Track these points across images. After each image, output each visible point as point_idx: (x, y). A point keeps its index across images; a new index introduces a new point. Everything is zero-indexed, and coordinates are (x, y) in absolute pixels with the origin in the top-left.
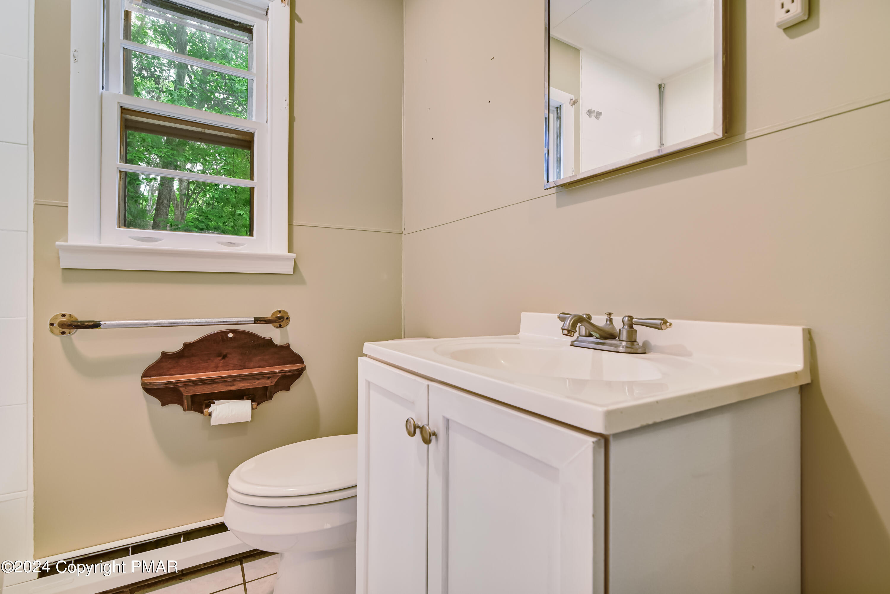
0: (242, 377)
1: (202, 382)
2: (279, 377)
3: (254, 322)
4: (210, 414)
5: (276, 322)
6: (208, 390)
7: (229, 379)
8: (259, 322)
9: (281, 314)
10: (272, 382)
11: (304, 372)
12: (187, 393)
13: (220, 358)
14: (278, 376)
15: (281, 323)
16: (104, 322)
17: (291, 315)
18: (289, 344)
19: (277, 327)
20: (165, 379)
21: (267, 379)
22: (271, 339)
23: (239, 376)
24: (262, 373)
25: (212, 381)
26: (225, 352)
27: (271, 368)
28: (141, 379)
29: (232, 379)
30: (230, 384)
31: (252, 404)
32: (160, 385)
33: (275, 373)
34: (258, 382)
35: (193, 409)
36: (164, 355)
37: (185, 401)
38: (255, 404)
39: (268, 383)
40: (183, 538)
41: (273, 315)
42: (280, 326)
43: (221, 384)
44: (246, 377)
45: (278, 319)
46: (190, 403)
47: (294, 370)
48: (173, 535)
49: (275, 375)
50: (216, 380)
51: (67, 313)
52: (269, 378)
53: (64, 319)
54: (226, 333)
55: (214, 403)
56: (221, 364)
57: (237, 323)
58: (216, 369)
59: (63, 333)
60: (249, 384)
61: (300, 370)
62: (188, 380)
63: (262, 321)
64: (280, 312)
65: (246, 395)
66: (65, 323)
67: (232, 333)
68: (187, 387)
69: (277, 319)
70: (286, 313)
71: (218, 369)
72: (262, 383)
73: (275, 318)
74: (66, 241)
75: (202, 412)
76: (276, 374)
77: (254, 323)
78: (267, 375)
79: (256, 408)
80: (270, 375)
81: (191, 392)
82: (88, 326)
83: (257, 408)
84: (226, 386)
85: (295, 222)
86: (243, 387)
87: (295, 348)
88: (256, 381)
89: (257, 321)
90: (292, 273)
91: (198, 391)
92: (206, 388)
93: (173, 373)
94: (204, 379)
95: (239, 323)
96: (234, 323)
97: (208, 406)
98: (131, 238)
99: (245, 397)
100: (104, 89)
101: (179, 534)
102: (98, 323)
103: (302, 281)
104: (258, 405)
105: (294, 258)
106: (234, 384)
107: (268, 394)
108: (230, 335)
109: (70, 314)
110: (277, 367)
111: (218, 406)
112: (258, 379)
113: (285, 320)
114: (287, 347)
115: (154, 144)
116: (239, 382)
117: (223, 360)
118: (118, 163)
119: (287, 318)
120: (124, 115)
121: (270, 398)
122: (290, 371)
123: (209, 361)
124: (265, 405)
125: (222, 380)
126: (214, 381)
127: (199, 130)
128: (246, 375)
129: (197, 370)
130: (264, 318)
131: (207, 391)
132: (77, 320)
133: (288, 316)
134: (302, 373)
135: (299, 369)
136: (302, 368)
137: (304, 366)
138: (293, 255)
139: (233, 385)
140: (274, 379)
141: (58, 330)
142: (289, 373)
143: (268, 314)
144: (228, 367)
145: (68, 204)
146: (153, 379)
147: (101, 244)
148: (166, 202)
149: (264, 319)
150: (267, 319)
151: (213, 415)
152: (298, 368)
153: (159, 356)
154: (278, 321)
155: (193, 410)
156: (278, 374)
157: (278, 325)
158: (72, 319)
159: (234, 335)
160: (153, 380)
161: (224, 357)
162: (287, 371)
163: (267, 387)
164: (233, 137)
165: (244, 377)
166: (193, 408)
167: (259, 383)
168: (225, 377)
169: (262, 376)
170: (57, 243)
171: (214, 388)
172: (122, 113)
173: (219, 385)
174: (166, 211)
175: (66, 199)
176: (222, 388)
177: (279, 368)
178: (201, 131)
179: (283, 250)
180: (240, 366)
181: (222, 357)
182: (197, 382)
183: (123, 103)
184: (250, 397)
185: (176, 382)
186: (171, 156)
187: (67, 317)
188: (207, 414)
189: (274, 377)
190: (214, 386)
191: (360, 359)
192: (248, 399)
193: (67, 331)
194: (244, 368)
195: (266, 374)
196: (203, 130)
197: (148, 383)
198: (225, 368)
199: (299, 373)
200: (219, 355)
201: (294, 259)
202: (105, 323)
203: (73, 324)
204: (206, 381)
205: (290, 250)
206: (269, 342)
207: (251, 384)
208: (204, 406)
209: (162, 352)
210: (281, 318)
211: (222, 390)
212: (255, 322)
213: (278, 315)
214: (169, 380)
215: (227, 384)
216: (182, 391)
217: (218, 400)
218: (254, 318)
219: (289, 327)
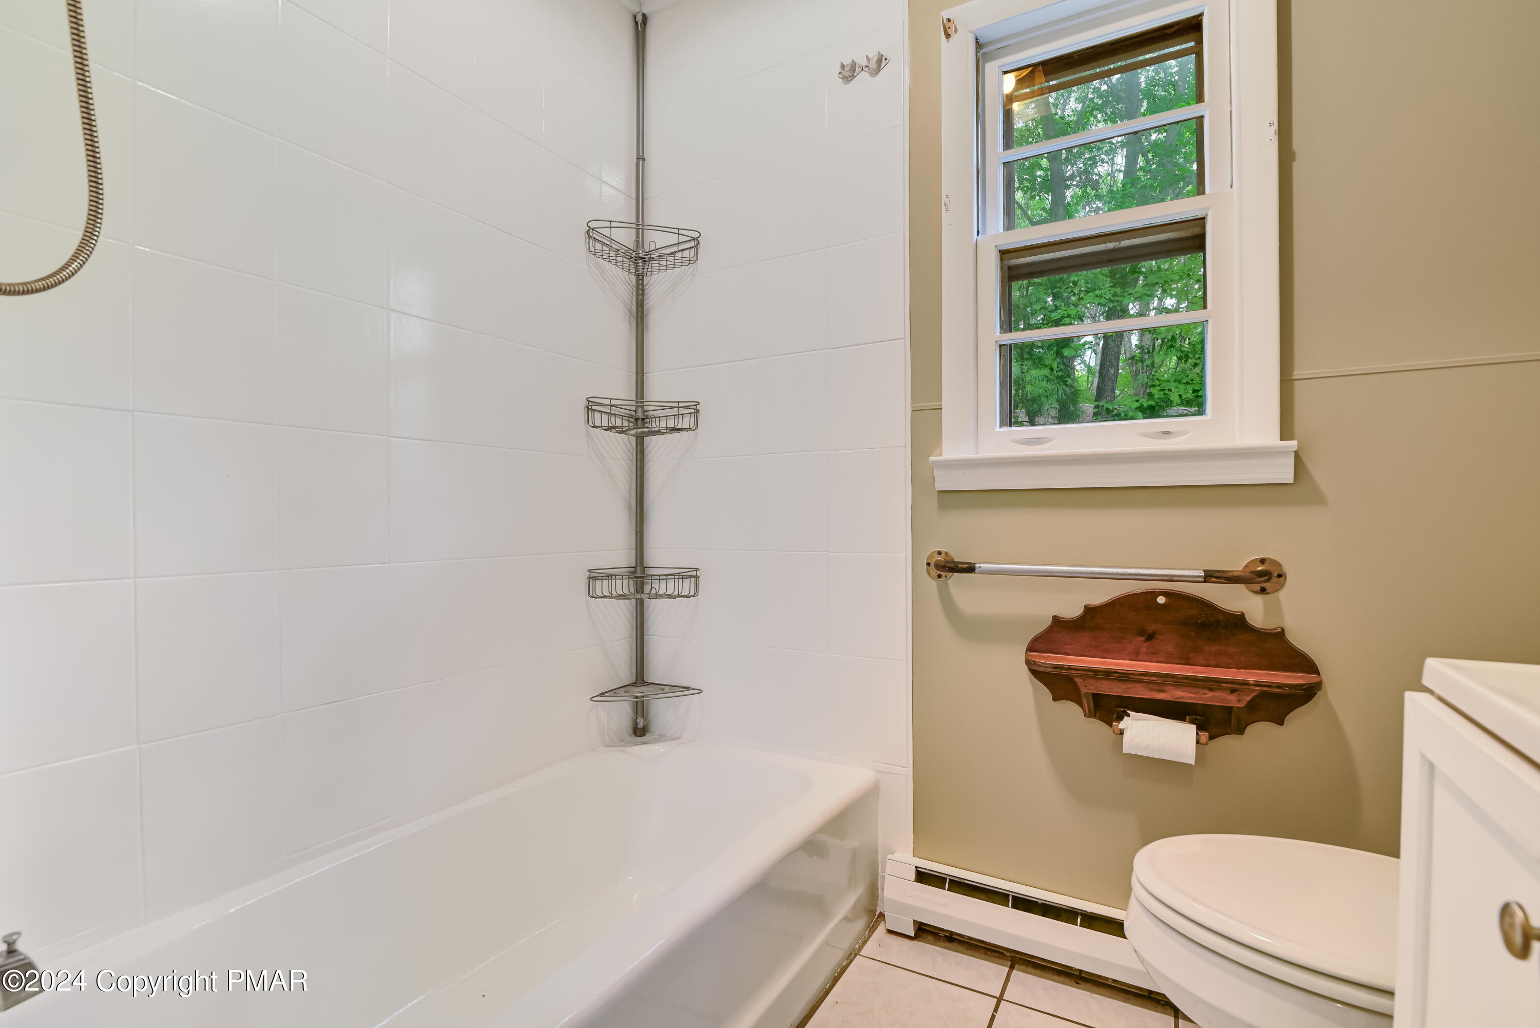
0: (1177, 680)
1: (1108, 674)
2: (1254, 694)
3: (1204, 579)
4: (1121, 732)
5: (1252, 581)
6: (1119, 690)
7: (1154, 678)
8: (1213, 579)
9: (1264, 565)
10: (1239, 701)
11: (1318, 693)
12: (1088, 688)
13: (1142, 639)
14: (1253, 690)
15: (1264, 585)
16: (979, 565)
17: (1287, 569)
18: (1283, 629)
19: (1256, 592)
20: (1055, 659)
21: (1229, 692)
22: (1243, 614)
23: (1174, 676)
24: (1219, 680)
25: (1125, 677)
26: (1151, 628)
27: (1241, 672)
28: (1026, 653)
29: (1160, 680)
30: (1156, 687)
31: (1197, 734)
32: (1047, 667)
33: (1246, 683)
34: (1210, 694)
35: (1099, 717)
36: (1058, 623)
37: (1085, 701)
38: (1204, 736)
39: (1232, 700)
40: (1081, 919)
41: (1246, 566)
42: (1263, 591)
43: (1141, 684)
44: (1185, 681)
45: (1256, 577)
46: (1092, 706)
47: (1290, 686)
48: (1066, 908)
49: (1244, 687)
50: (1131, 676)
51: (944, 550)
52: (1233, 691)
53: (940, 558)
54: (1154, 594)
55: (1128, 715)
56: (1144, 650)
57: (1171, 579)
58: (1136, 656)
59: (940, 576)
60: (1192, 695)
61: (1305, 687)
62: (1087, 668)
63: (1220, 577)
64: (1262, 561)
65: (1188, 714)
66: (939, 563)
67: (1165, 597)
68: (1085, 679)
69: (1253, 576)
70: (1278, 564)
71: (1140, 657)
72: (1220, 698)
73: (1250, 574)
74: (941, 455)
75: (1111, 726)
76: (1248, 687)
77: (1205, 582)
78: (1229, 685)
79: (1206, 744)
80: (1235, 687)
81: (1092, 688)
82: (962, 569)
83: (1209, 745)
84: (1151, 690)
85: (1298, 373)
86: (1181, 698)
87: (1299, 638)
88: (1206, 691)
89: (1209, 576)
90: (1291, 481)
91: (1103, 689)
92: (1116, 686)
93: (1069, 651)
94: (1112, 671)
95: (1175, 578)
96: (1165, 578)
97: (1120, 718)
98: (1014, 442)
99: (1187, 718)
100: (980, 235)
101: (1075, 910)
102: (972, 565)
103: (1316, 498)
104: (1211, 738)
105: (1295, 450)
106: (1164, 689)
107: (1234, 722)
108: (1161, 600)
109: (946, 551)
110: (1254, 673)
111: (1134, 722)
112: (1211, 690)
113: (1274, 579)
114: (1279, 635)
115: (1089, 286)
116: (1173, 688)
117: (1148, 643)
118: (998, 333)
119: (1280, 576)
120: (1006, 262)
121: (1240, 731)
122: (1280, 686)
123: (1123, 641)
124: (1228, 742)
125: (1142, 677)
126: (1128, 677)
127: (1111, 245)
128: (1187, 678)
129: (1105, 653)
130: (1224, 572)
131: (1118, 692)
132: (953, 560)
133: (1281, 570)
134: (1316, 694)
135: (1303, 685)
136: (1310, 684)
137: (1317, 680)
138: (1293, 444)
139: (1163, 691)
140: (1245, 695)
141: (935, 572)
142: (1277, 690)
143: (1237, 566)
144: (1157, 655)
145: (941, 405)
146: (1040, 656)
147: (979, 455)
148: (1112, 372)
149: (1224, 575)
150: (1231, 574)
151: (1126, 737)
152: (1301, 682)
153: (1050, 622)
154: (1255, 581)
155: (1097, 718)
156: (1252, 687)
157: (1259, 589)
158: (948, 559)
159: (1168, 600)
160: (1039, 659)
161: (1150, 637)
162: (1274, 685)
163: (1231, 708)
164: (1168, 239)
165: (1182, 681)
166: (1098, 715)
167: (1213, 696)
168: (1147, 674)
169: (1218, 684)
170: (931, 458)
171: (1129, 688)
172: (1002, 259)
173: (1138, 686)
174: (1112, 386)
175: (940, 398)
176: (1142, 693)
177: (1259, 675)
178: (1114, 247)
179: (1269, 435)
180: (1179, 658)
181: (1146, 637)
182: (1101, 673)
183: (1002, 245)
184: (1197, 719)
185: (1070, 668)
186: (1113, 299)
187: (943, 554)
188: (1118, 732)
189: (1245, 691)
190: (1129, 686)
191: (1409, 696)
192: (1192, 722)
193: (943, 574)
194: (1187, 661)
195: (1227, 683)
196: (1117, 243)
197: (1033, 661)
198: (1152, 656)
199: (1308, 693)
200: (1141, 633)
201: (1296, 453)
202: (980, 567)
203: (947, 566)
204: (1115, 675)
205: (1286, 432)
206: (1238, 622)
207: (1197, 696)
208: (1115, 716)
209: (1053, 617)
210: (1267, 575)
211: (1142, 695)
212: (1206, 579)
213: (1259, 569)
214: (1059, 662)
215: (1151, 686)
216: (1079, 684)
217: (1136, 712)
218: (1205, 571)
219: (1283, 594)
